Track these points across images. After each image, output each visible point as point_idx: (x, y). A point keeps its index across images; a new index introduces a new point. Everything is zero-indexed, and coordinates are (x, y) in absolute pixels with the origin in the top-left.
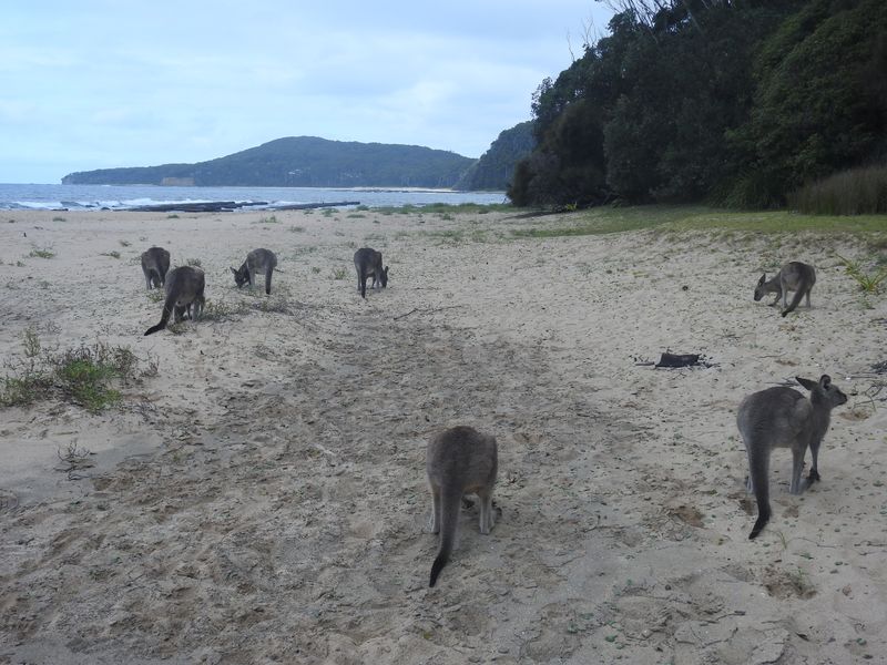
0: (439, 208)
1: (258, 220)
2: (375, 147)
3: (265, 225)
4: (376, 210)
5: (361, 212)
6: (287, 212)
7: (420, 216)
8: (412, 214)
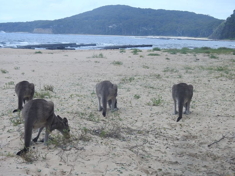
0: (206, 50)
1: (91, 56)
2: (161, 12)
3: (96, 59)
4: (165, 51)
5: (155, 52)
6: (109, 51)
7: (195, 56)
8: (189, 54)
